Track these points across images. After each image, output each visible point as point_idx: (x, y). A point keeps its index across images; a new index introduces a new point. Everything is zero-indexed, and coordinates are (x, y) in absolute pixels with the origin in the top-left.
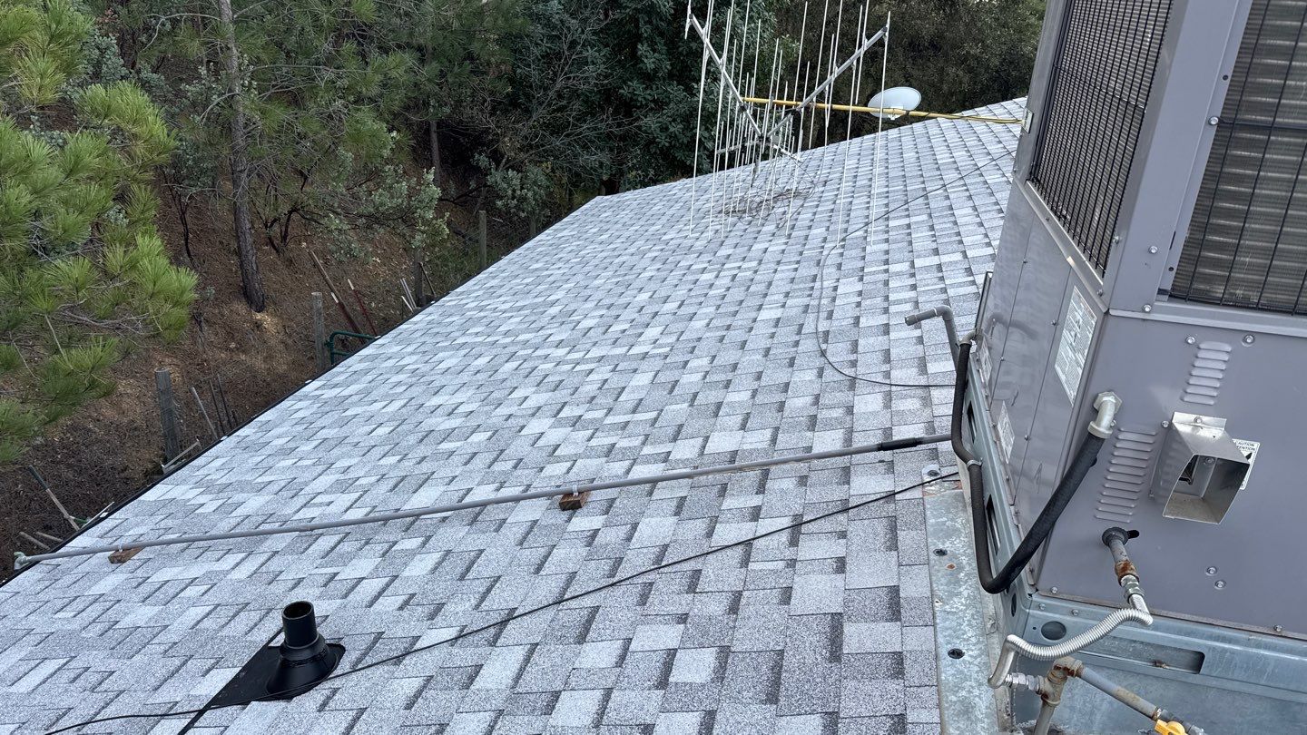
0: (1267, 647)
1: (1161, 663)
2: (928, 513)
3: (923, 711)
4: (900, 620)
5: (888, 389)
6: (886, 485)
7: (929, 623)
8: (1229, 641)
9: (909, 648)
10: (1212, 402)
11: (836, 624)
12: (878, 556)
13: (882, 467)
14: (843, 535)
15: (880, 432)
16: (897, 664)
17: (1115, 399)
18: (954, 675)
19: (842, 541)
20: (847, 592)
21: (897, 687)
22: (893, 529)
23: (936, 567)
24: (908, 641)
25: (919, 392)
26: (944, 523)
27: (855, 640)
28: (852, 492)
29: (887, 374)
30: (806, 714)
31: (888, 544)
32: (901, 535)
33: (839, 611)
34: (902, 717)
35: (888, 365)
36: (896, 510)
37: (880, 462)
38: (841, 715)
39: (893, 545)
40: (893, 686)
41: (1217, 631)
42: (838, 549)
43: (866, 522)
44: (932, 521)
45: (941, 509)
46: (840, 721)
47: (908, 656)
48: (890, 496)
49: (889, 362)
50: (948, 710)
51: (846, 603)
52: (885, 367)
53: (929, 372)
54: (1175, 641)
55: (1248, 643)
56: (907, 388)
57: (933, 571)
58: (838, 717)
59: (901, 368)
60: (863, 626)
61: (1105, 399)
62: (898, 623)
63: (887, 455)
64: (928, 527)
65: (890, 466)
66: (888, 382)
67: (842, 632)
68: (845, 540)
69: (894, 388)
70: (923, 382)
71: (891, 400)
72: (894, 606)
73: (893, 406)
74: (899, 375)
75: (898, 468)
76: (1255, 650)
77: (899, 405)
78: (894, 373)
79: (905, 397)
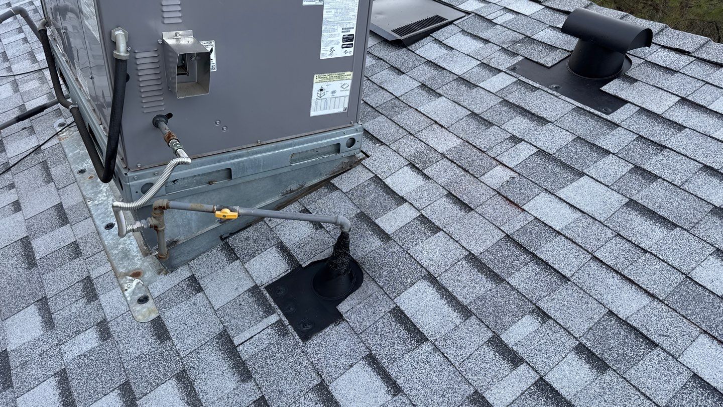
0: (257, 153)
1: (212, 182)
2: (66, 150)
3: (100, 268)
4: (69, 223)
5: (13, 79)
6: (33, 143)
7: (88, 216)
8: (240, 156)
9: (79, 236)
10: (180, 21)
11: (26, 244)
12: (41, 190)
13: (25, 133)
14: (12, 186)
15: (17, 109)
16: (76, 249)
17: (123, 31)
18: (111, 239)
19: (13, 191)
20: (27, 221)
21: (80, 262)
22: (46, 169)
23: (82, 181)
24: (77, 232)
25: (36, 75)
26: (78, 153)
27: (42, 247)
28: (9, 156)
29: (9, 69)
30: (23, 308)
31: (46, 180)
32: (53, 171)
33: (25, 235)
34: (88, 277)
35: (8, 63)
36: (44, 156)
37: (23, 129)
38: (48, 297)
39: (49, 179)
40: (77, 263)
41: (232, 154)
42: (12, 196)
43: (26, 172)
44: (70, 155)
45: (74, 145)
46: (48, 301)
47: (81, 241)
48: (38, 149)
49: (8, 60)
50: (115, 260)
51: (28, 228)
52: (6, 65)
53: (38, 60)
54: (214, 167)
55: (248, 154)
56: (26, 75)
57: (80, 184)
58: (47, 299)
59: (18, 62)
60: (45, 237)
61: (117, 33)
62: (68, 225)
63: (26, 123)
64: (69, 159)
65: (31, 130)
66: (11, 74)
67: (32, 248)
68: (14, 189)
69: (17, 77)
70: (37, 68)
71: (18, 86)
72: (62, 216)
73: (20, 89)
74: (17, 68)
75: (37, 129)
76: (252, 157)
77: (24, 87)
78: (14, 67)
79: (28, 81)
